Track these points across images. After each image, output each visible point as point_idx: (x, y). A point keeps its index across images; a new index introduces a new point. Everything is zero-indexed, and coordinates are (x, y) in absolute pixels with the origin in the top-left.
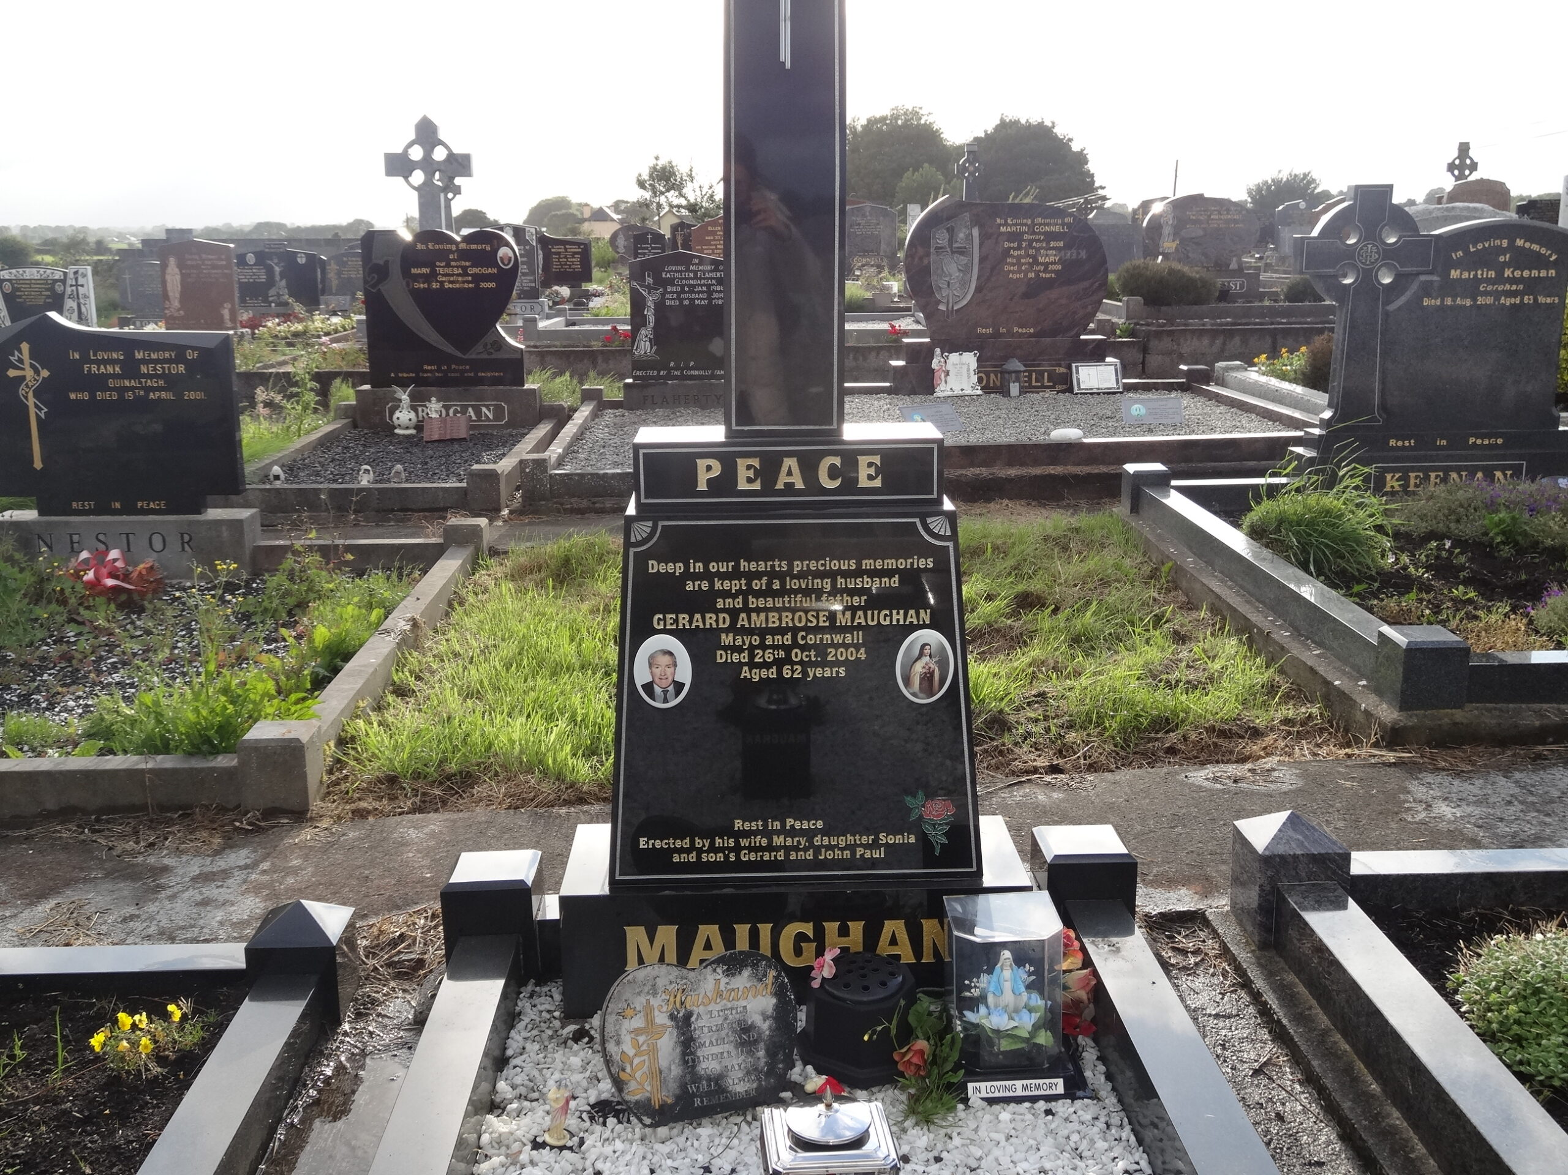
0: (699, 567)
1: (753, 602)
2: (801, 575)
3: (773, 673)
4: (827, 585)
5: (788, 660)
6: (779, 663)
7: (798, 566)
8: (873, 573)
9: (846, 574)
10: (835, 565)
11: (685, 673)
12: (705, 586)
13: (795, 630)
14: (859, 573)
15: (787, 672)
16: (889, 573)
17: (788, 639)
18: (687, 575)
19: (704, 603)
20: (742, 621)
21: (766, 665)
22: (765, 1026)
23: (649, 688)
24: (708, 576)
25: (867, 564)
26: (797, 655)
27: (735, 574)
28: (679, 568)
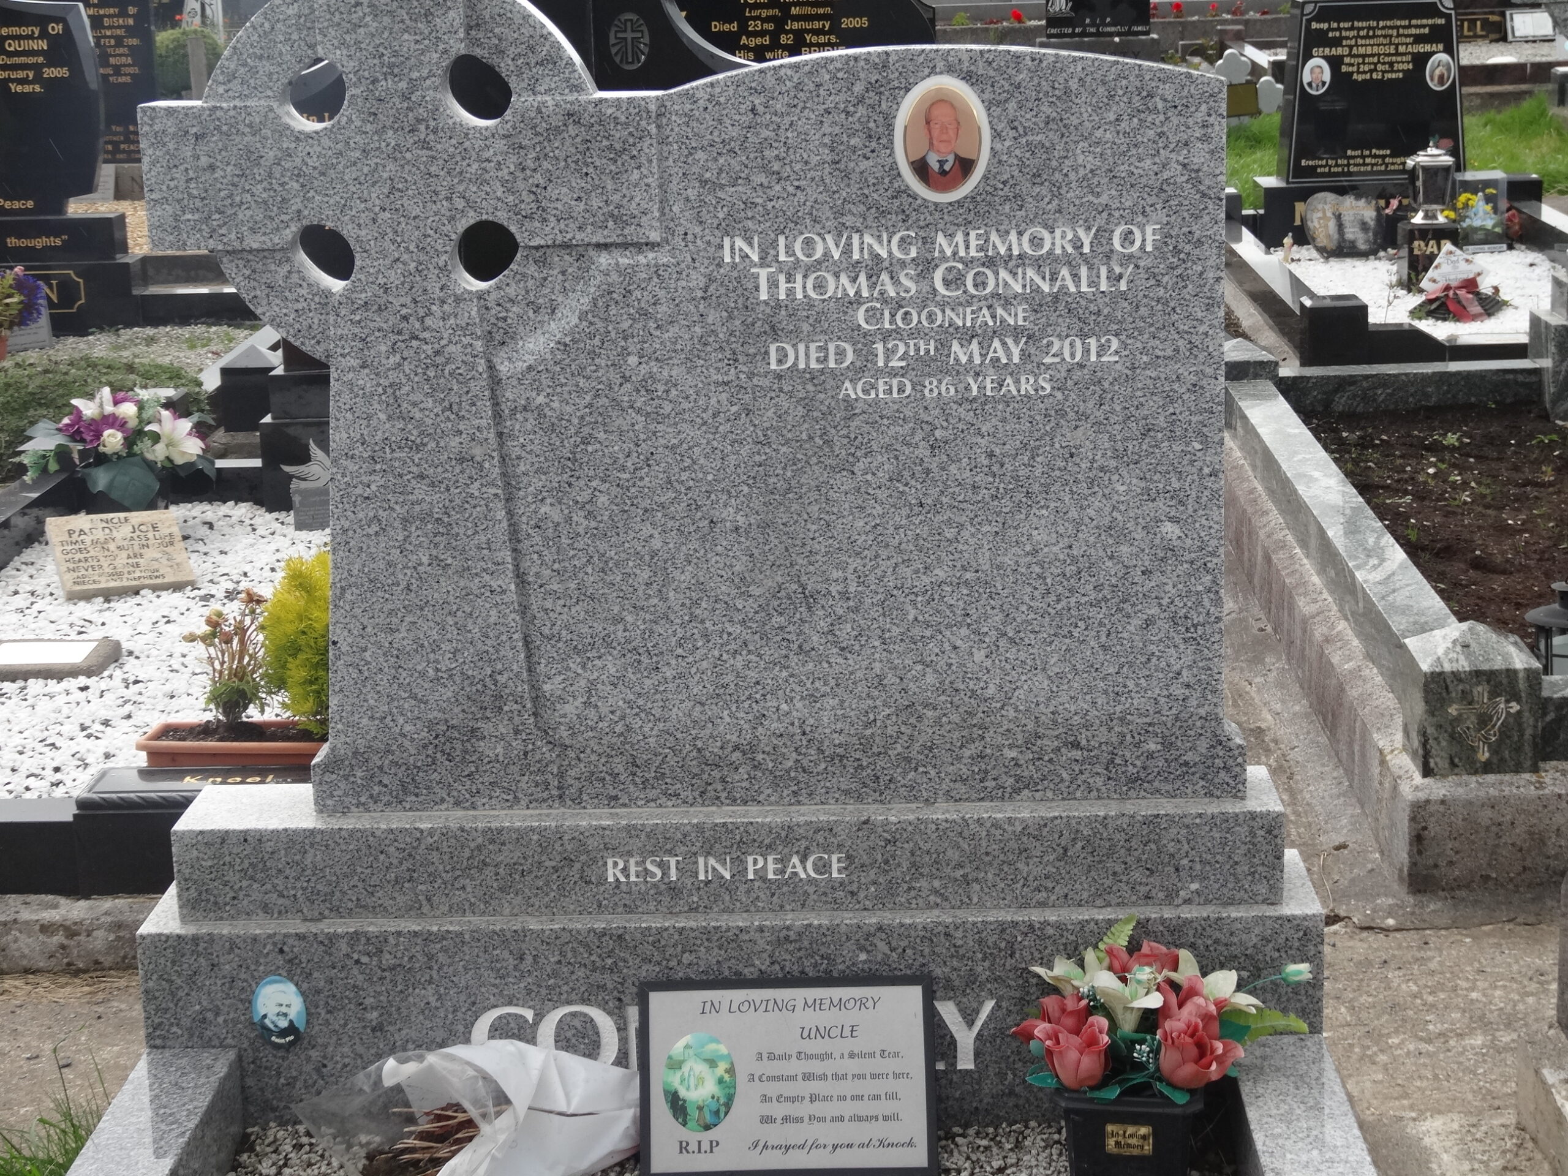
0: (1335, 25)
1: (1360, 42)
2: (1383, 28)
3: (1368, 76)
4: (1395, 32)
5: (1375, 70)
6: (1371, 71)
7: (1381, 24)
8: (1417, 27)
9: (1404, 27)
10: (1399, 23)
11: (1327, 76)
12: (1337, 34)
13: (1379, 55)
14: (1410, 26)
15: (1375, 76)
16: (1424, 26)
17: (1375, 60)
18: (1330, 29)
19: (1337, 42)
20: (1355, 51)
21: (1365, 72)
22: (1372, 223)
23: (1310, 84)
24: (1339, 29)
25: (1414, 22)
26: (1380, 67)
27: (1352, 28)
28: (1325, 26)
